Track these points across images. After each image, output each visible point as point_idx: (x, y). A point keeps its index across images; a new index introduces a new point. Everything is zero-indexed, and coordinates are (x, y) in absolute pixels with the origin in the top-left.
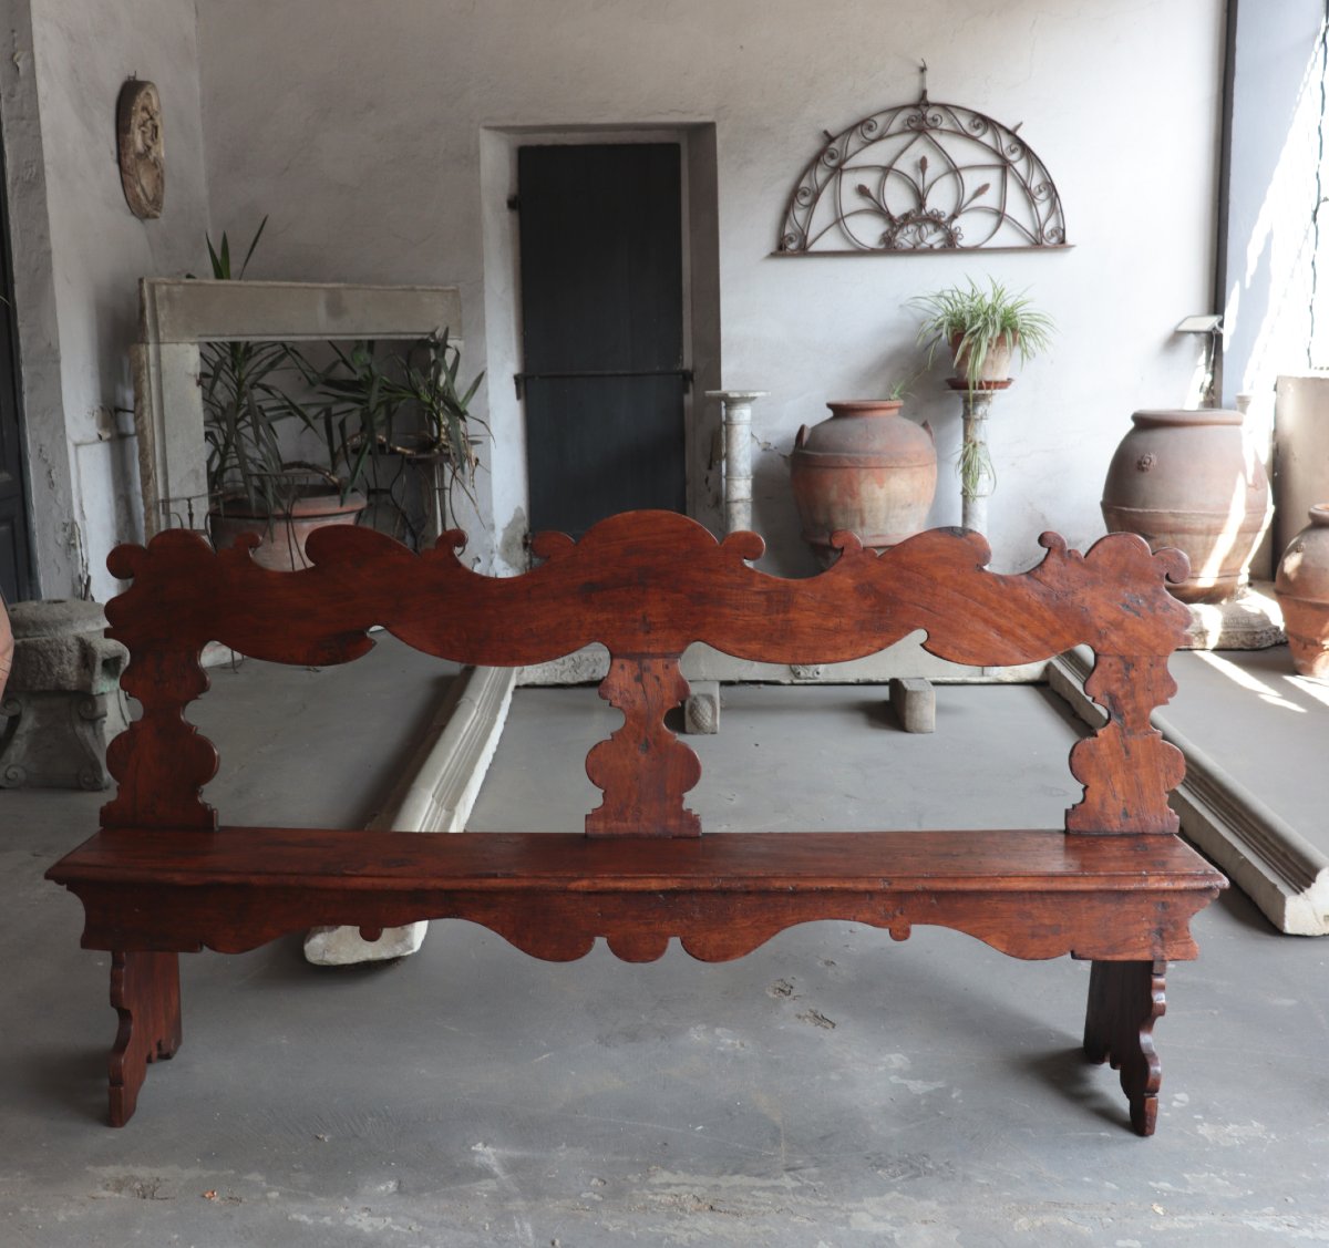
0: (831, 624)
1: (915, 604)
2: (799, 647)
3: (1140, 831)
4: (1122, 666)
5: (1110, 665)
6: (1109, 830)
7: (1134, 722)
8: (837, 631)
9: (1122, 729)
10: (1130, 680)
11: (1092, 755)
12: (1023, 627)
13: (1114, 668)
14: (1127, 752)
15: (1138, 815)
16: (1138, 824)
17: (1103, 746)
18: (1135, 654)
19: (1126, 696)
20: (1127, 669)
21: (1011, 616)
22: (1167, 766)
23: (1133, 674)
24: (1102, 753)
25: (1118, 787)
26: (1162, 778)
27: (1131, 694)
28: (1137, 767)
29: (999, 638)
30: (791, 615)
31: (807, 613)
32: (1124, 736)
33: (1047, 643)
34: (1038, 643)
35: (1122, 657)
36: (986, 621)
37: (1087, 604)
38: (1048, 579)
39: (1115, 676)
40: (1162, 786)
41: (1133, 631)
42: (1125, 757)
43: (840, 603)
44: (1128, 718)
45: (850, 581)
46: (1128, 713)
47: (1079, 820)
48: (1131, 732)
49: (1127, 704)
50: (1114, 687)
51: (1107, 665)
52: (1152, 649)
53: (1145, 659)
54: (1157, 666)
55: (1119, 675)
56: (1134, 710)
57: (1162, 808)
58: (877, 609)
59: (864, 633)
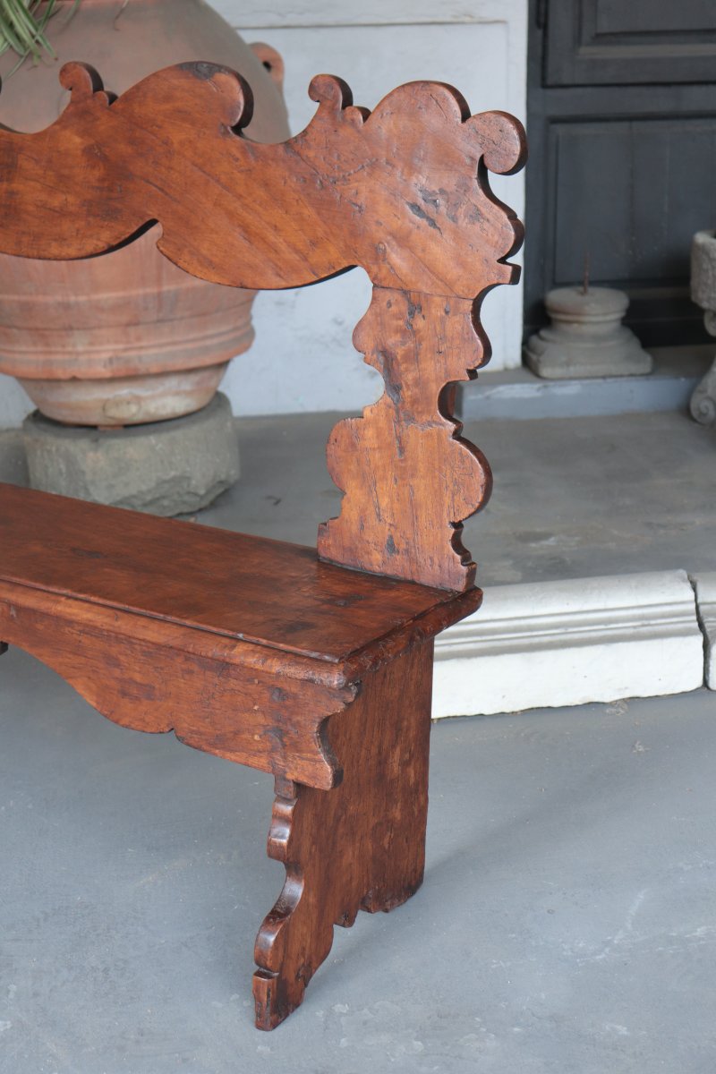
0: (56, 201)
1: (148, 182)
2: (24, 233)
3: (409, 578)
4: (404, 307)
5: (389, 304)
6: (367, 566)
7: (415, 402)
8: (62, 213)
9: (397, 412)
10: (415, 333)
11: (353, 445)
12: (276, 228)
13: (394, 308)
14: (402, 450)
15: (407, 551)
16: (406, 564)
17: (370, 433)
18: (426, 290)
19: (406, 358)
20: (411, 313)
21: (260, 209)
22: (456, 483)
23: (420, 323)
24: (367, 444)
25: (385, 502)
26: (447, 500)
27: (413, 357)
28: (413, 476)
29: (246, 244)
30: (14, 185)
31: (32, 183)
32: (399, 422)
33: (305, 259)
34: (294, 257)
35: (405, 293)
36: (231, 215)
37: (362, 200)
38: (312, 154)
39: (396, 323)
40: (445, 515)
41: (424, 250)
42: (397, 457)
43: (66, 172)
44: (407, 393)
45: (77, 140)
46: (407, 386)
47: (330, 542)
48: (411, 419)
49: (407, 370)
50: (392, 341)
51: (385, 304)
52: (449, 285)
53: (437, 299)
54: (455, 315)
55: (401, 323)
56: (417, 382)
57: (443, 547)
58: (106, 184)
59: (91, 219)
